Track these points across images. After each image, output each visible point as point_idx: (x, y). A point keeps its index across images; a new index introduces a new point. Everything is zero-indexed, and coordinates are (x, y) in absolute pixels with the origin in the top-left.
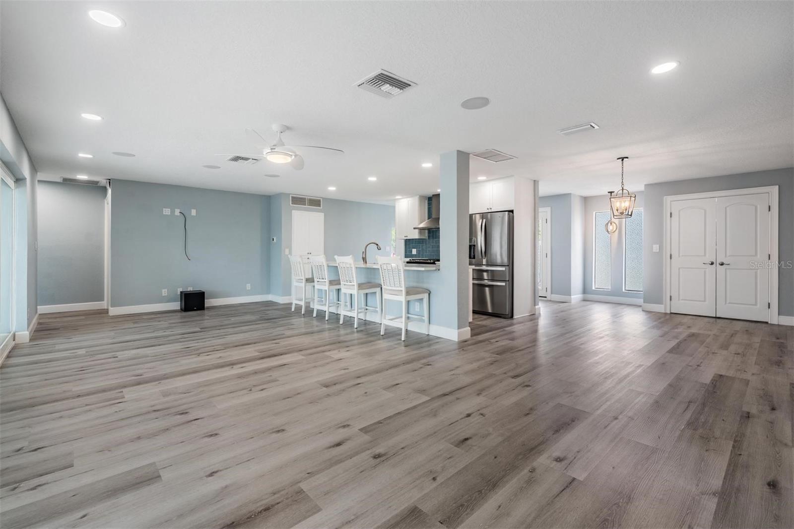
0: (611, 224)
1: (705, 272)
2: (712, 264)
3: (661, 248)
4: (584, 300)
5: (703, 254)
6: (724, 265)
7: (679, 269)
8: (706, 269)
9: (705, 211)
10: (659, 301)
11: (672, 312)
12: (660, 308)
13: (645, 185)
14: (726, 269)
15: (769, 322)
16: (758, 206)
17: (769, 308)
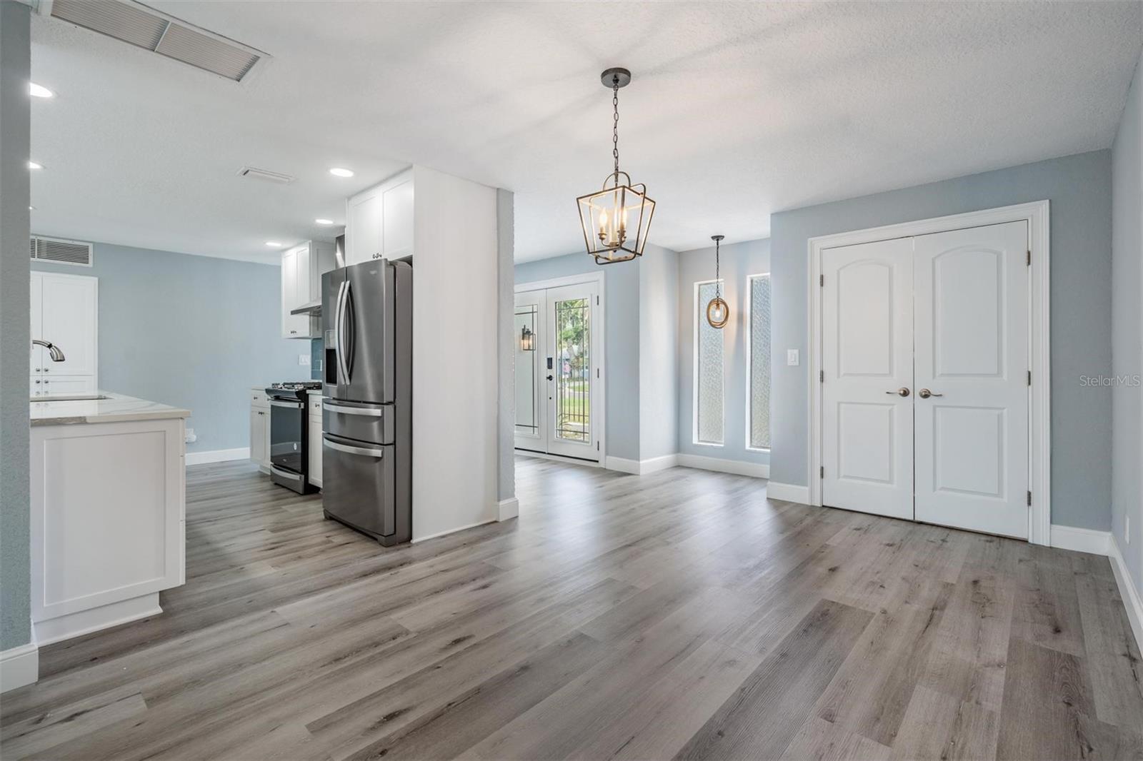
0: (718, 305)
1: (891, 412)
2: (905, 393)
3: (803, 356)
4: (679, 466)
5: (888, 372)
6: (931, 398)
7: (839, 404)
8: (893, 405)
9: (891, 270)
10: (800, 479)
11: (824, 504)
12: (800, 495)
13: (772, 214)
14: (935, 407)
15: (1030, 541)
16: (1004, 253)
17: (1029, 504)
